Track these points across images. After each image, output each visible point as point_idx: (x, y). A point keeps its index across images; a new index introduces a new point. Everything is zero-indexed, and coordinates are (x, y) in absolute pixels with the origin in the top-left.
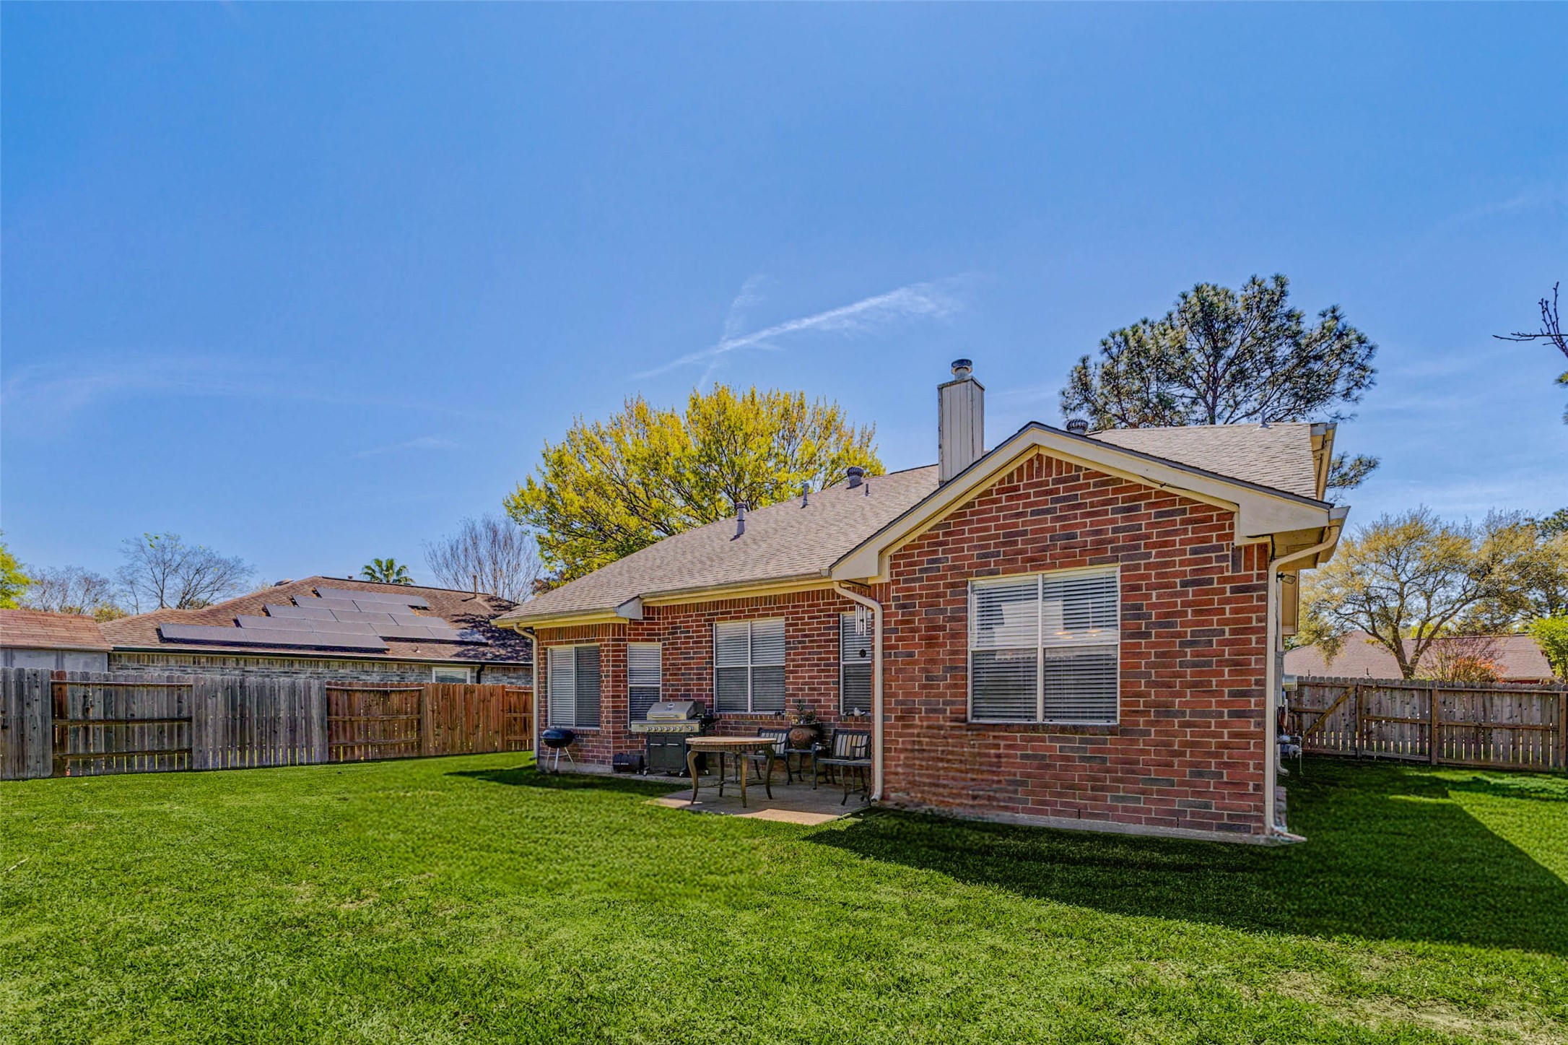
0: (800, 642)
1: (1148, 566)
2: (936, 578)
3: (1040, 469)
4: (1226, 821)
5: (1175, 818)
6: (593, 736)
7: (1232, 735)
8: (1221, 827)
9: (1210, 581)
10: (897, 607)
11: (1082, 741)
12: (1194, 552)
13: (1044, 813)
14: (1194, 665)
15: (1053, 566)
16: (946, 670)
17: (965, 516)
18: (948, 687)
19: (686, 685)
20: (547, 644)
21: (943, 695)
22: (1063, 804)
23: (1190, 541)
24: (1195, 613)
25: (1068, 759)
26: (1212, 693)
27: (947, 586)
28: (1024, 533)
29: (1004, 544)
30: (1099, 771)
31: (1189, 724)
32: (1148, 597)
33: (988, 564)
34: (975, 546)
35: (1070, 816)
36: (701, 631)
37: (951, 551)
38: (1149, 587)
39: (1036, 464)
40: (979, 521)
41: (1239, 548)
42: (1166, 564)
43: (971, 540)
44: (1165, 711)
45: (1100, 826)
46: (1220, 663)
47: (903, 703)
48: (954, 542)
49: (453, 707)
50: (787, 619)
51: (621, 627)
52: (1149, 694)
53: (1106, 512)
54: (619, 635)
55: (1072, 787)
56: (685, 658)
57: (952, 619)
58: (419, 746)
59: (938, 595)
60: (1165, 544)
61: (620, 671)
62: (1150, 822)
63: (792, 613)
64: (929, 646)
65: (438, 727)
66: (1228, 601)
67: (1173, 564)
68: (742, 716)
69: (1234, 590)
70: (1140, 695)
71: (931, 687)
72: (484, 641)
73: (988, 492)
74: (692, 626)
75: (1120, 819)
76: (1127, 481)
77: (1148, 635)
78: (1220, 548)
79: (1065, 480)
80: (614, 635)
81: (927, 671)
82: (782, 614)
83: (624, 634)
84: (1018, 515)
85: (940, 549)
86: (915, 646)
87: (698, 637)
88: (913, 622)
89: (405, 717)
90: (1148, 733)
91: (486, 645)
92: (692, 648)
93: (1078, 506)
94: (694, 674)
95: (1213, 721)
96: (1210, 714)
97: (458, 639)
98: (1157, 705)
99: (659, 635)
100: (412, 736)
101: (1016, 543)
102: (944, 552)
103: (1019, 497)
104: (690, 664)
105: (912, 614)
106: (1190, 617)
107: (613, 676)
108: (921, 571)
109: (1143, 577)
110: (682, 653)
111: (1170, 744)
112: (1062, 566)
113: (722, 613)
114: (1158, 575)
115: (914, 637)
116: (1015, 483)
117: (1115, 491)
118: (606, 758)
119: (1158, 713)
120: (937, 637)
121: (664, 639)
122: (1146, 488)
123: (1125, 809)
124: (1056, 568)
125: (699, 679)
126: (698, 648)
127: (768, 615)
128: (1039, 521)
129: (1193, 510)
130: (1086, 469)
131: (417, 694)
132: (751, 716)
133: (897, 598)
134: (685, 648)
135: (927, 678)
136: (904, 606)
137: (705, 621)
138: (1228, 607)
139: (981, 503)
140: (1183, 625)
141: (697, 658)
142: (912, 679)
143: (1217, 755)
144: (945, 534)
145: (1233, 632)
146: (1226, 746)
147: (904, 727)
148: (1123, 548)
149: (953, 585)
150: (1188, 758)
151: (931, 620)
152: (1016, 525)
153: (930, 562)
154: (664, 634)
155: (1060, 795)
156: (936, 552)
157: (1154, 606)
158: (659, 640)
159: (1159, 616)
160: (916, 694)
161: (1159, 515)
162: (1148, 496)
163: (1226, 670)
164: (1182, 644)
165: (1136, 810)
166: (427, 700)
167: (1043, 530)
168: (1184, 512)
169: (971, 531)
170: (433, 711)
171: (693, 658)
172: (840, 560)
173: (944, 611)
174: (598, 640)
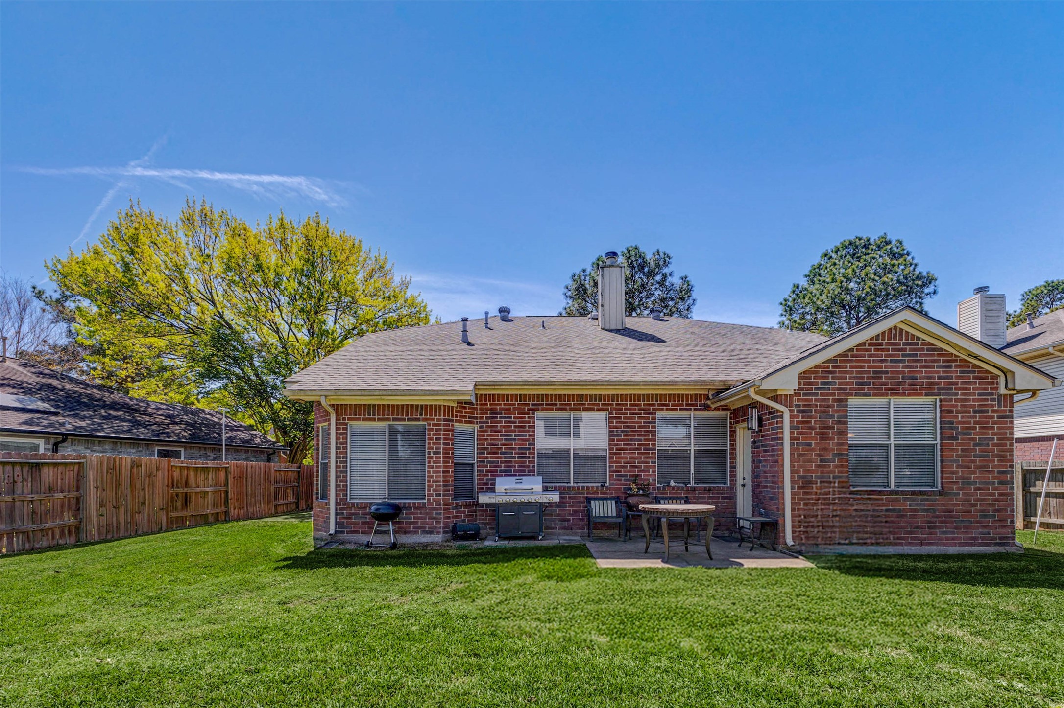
0: (622, 432)
1: (956, 400)
2: (828, 395)
3: (895, 335)
4: (998, 541)
5: (973, 542)
6: (416, 508)
7: (1000, 494)
8: (996, 544)
9: (987, 412)
10: (798, 411)
11: (922, 500)
12: (980, 395)
13: (901, 544)
14: (981, 456)
15: (903, 394)
16: (835, 456)
17: (848, 357)
18: (836, 466)
20: (349, 419)
21: (833, 472)
22: (912, 538)
23: (978, 389)
24: (981, 428)
25: (916, 511)
26: (989, 472)
27: (834, 400)
28: (887, 372)
29: (873, 378)
30: (933, 517)
31: (979, 489)
32: (957, 417)
33: (863, 389)
34: (854, 377)
35: (916, 545)
36: (523, 418)
37: (839, 378)
38: (957, 412)
39: (893, 332)
40: (857, 361)
41: (1001, 395)
42: (966, 400)
43: (852, 372)
44: (966, 481)
45: (934, 549)
46: (993, 456)
47: (803, 477)
48: (840, 372)
49: (118, 484)
50: (611, 413)
51: (449, 409)
52: (958, 472)
53: (933, 367)
54: (449, 416)
55: (917, 528)
56: (506, 439)
57: (839, 422)
58: (78, 529)
59: (829, 406)
60: (966, 389)
61: (450, 449)
62: (961, 545)
63: (615, 409)
64: (822, 439)
65: (101, 506)
66: (995, 423)
67: (969, 400)
68: (565, 487)
69: (999, 417)
70: (953, 473)
71: (824, 466)
72: (53, 410)
73: (863, 344)
74: (514, 414)
75: (944, 545)
76: (945, 350)
77: (956, 439)
78: (992, 394)
79: (910, 344)
80: (444, 415)
81: (820, 455)
82: (607, 409)
83: (452, 417)
84: (882, 361)
85: (830, 376)
86: (812, 439)
87: (518, 422)
88: (810, 422)
89: (61, 495)
90: (958, 494)
91: (56, 414)
92: (514, 431)
93: (918, 361)
94: (516, 453)
95: (990, 487)
96: (989, 483)
97: (17, 405)
98: (963, 478)
99: (477, 418)
100: (69, 519)
101: (881, 378)
102: (833, 378)
103: (883, 350)
104: (511, 444)
105: (811, 417)
106: (978, 430)
107: (444, 453)
108: (817, 389)
109: (954, 406)
110: (501, 435)
111: (969, 500)
112: (909, 395)
114: (962, 406)
115: (811, 433)
116: (880, 341)
117: (939, 355)
118: (436, 528)
119: (963, 483)
120: (828, 434)
121: (481, 422)
122: (956, 356)
123: (947, 539)
124: (905, 396)
125: (522, 457)
126: (520, 431)
127: (593, 409)
128: (896, 367)
129: (979, 372)
130: (923, 340)
131: (76, 467)
132: (574, 487)
133: (798, 406)
134: (506, 431)
135: (821, 461)
136: (803, 412)
137: (528, 409)
138: (996, 426)
139: (858, 350)
140: (975, 434)
141: (519, 440)
142: (810, 461)
143: (993, 505)
144: (834, 367)
145: (999, 439)
146: (997, 500)
147: (805, 493)
148: (944, 388)
149: (839, 400)
150: (978, 508)
151: (824, 422)
152: (881, 367)
153: (822, 383)
154: (481, 418)
155: (910, 533)
156: (827, 378)
157: (960, 423)
158: (477, 423)
159: (962, 428)
160: (813, 472)
161: (962, 372)
162: (956, 361)
163: (996, 459)
164: (975, 445)
165: (953, 539)
166: (91, 475)
167: (898, 372)
168: (974, 372)
169: (851, 367)
170: (97, 488)
171: (512, 440)
172: (769, 375)
173: (832, 417)
174: (424, 420)
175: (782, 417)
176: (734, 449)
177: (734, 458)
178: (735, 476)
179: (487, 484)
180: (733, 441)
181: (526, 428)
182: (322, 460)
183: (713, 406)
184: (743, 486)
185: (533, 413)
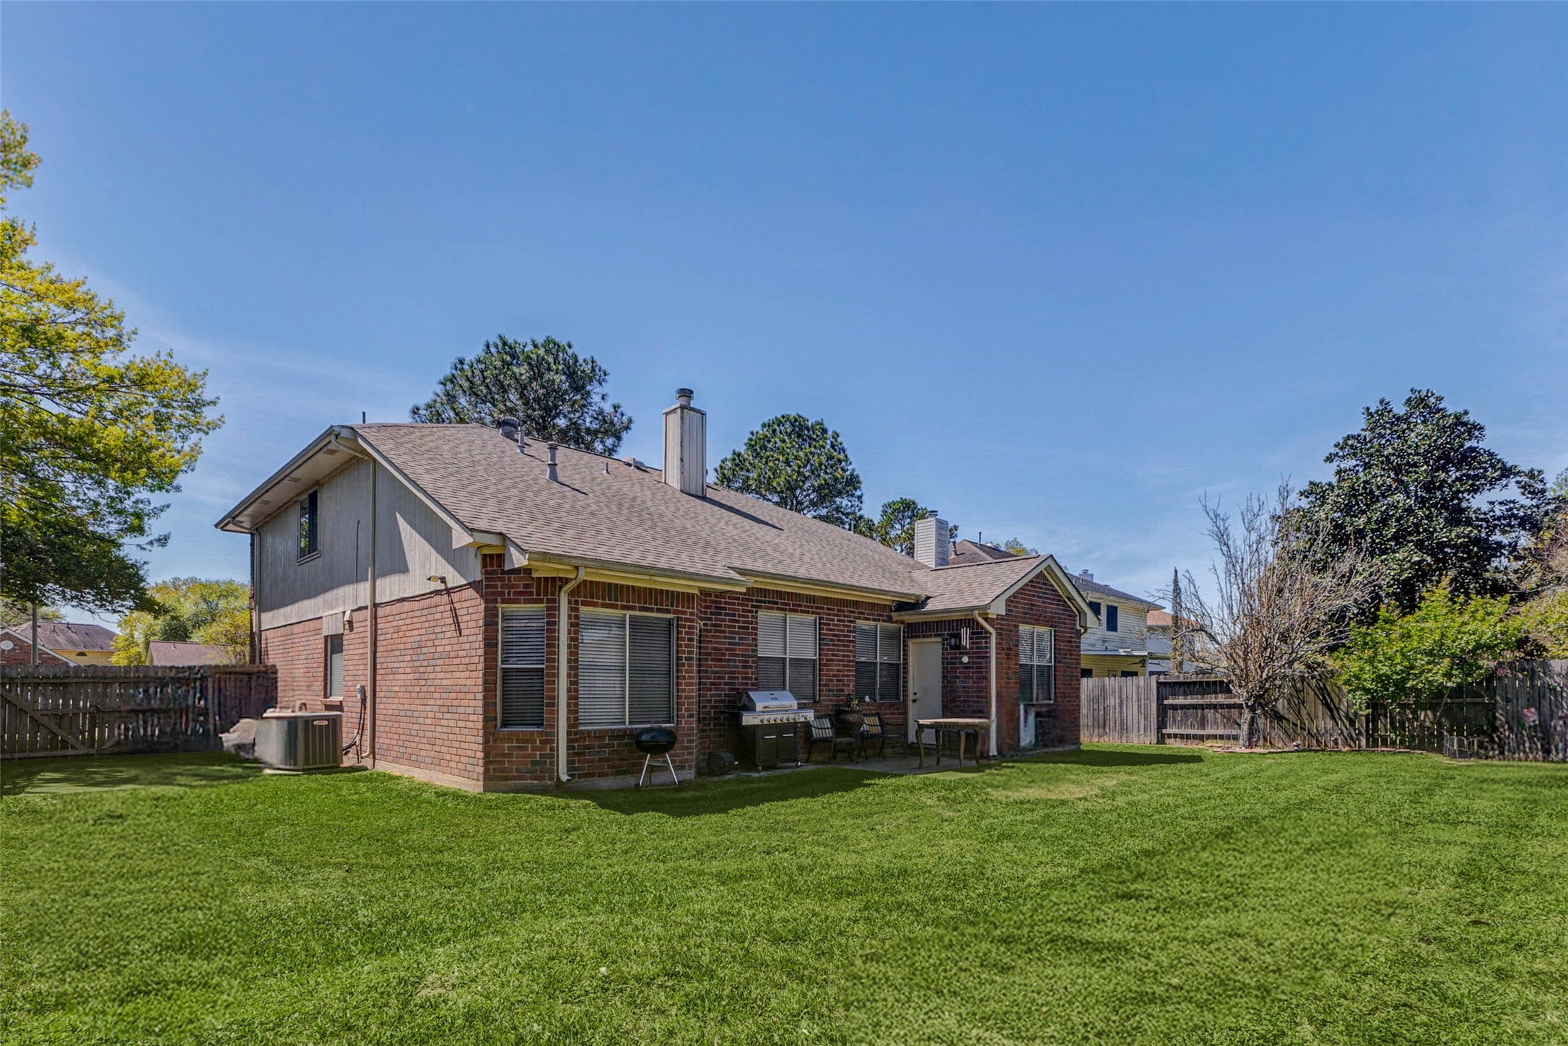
0: (831, 640)
19: (731, 672)
20: (583, 603)
36: (748, 617)
47: (999, 692)
50: (821, 618)
56: (730, 644)
63: (817, 613)
74: (739, 610)
87: (744, 622)
92: (738, 633)
94: (739, 661)
104: (735, 650)
110: (725, 637)
113: (769, 602)
118: (687, 761)
125: (745, 667)
126: (743, 634)
134: (730, 632)
137: (752, 606)
141: (743, 644)
171: (738, 644)
174: (675, 612)
175: (989, 638)
176: (906, 664)
177: (906, 672)
178: (907, 691)
179: (710, 701)
180: (906, 655)
181: (750, 629)
182: (503, 662)
183: (895, 619)
184: (914, 701)
185: (757, 612)
